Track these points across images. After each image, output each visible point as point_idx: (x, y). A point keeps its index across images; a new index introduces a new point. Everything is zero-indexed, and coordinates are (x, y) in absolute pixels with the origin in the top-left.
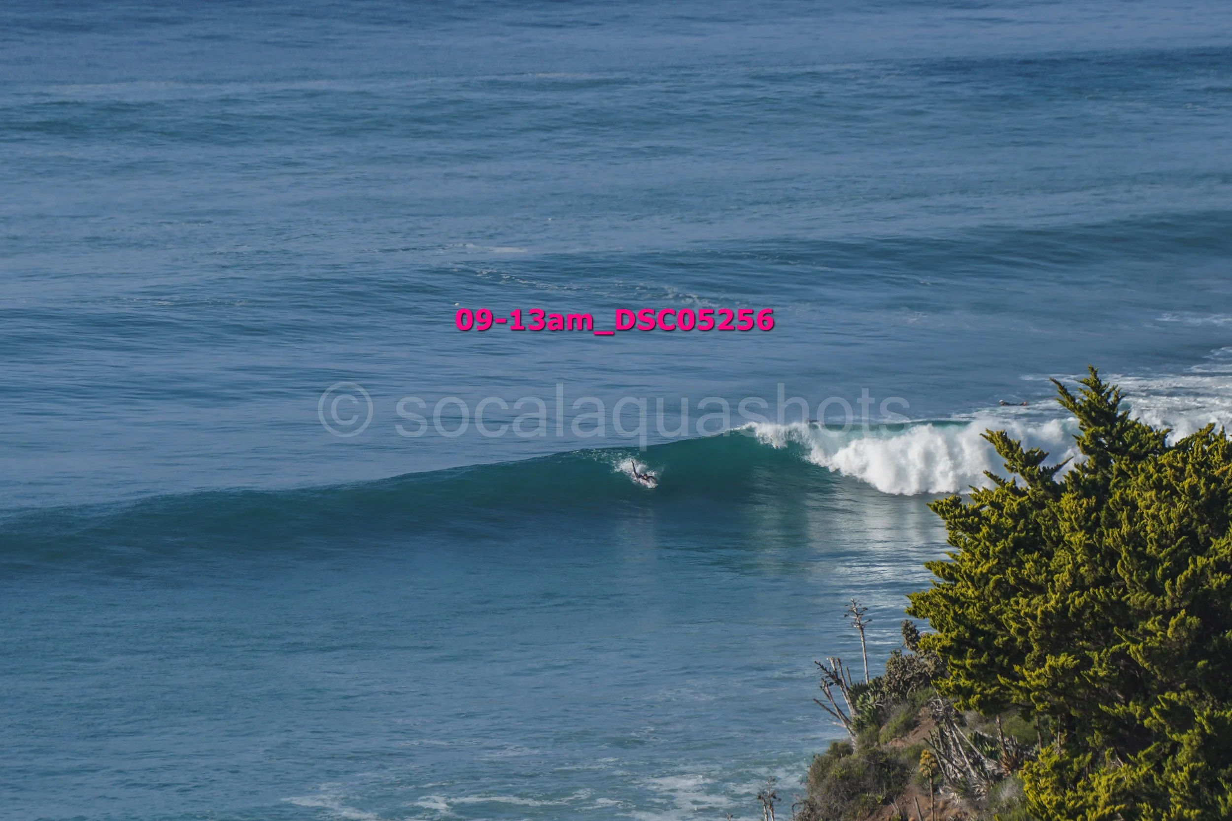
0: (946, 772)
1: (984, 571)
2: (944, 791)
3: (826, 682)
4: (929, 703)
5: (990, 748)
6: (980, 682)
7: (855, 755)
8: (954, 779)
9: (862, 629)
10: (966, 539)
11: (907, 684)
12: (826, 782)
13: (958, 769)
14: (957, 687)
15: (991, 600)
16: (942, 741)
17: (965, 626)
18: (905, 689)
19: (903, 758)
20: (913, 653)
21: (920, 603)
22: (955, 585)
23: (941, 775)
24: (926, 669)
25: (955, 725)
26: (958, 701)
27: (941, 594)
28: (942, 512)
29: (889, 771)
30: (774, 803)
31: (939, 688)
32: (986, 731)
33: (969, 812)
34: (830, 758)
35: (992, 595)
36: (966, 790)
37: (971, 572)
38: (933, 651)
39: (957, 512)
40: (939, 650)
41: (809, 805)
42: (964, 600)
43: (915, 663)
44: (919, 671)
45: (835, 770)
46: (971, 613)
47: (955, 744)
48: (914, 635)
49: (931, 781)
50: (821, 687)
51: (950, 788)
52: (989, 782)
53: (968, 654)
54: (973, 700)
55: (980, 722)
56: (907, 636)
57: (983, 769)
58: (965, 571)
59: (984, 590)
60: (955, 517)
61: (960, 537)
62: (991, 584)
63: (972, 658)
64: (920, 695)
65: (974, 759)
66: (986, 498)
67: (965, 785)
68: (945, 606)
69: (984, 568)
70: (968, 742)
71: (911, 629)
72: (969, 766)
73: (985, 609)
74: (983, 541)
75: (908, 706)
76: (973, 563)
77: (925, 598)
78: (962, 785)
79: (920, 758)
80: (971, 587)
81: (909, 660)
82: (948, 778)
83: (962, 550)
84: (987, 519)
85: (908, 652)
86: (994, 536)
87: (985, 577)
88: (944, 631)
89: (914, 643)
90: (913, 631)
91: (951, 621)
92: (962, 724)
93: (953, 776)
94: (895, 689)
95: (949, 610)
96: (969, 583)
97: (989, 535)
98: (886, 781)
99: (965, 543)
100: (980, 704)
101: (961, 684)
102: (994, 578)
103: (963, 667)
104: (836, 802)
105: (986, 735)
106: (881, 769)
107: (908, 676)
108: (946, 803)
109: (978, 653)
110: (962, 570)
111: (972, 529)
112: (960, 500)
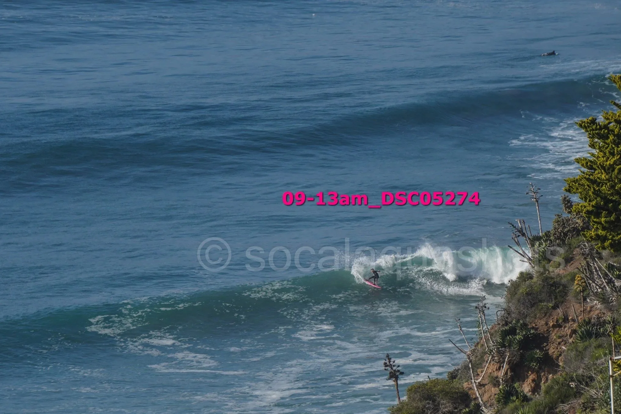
0: (591, 288)
1: (612, 163)
2: (590, 300)
3: (515, 235)
4: (579, 246)
5: (618, 273)
6: (611, 232)
7: (535, 279)
8: (597, 292)
9: (537, 201)
10: (600, 143)
11: (566, 235)
12: (517, 296)
13: (598, 286)
14: (597, 235)
15: (616, 181)
16: (589, 269)
17: (600, 197)
18: (565, 238)
19: (564, 281)
20: (570, 216)
21: (573, 184)
22: (594, 173)
23: (588, 290)
24: (577, 225)
25: (596, 259)
26: (598, 244)
27: (585, 178)
28: (585, 127)
29: (556, 289)
30: (485, 312)
31: (585, 237)
32: (615, 262)
33: (605, 312)
34: (519, 282)
35: (617, 178)
36: (604, 299)
37: (604, 164)
38: (581, 214)
39: (594, 127)
40: (585, 213)
41: (507, 311)
42: (599, 181)
43: (570, 221)
44: (573, 226)
45: (522, 290)
46: (604, 189)
47: (596, 271)
48: (569, 204)
49: (582, 295)
50: (513, 238)
51: (594, 298)
52: (617, 293)
53: (603, 215)
54: (607, 244)
55: (611, 257)
56: (566, 205)
57: (614, 285)
58: (600, 164)
59: (611, 175)
60: (593, 130)
61: (596, 142)
62: (616, 171)
63: (605, 217)
64: (574, 241)
65: (608, 280)
66: (612, 117)
67: (603, 296)
68: (588, 185)
69: (611, 161)
70: (605, 269)
71: (568, 200)
72: (605, 284)
73: (613, 187)
74: (611, 144)
75: (566, 248)
76: (605, 159)
77: (575, 181)
78: (601, 296)
79: (575, 280)
80: (604, 173)
81: (567, 221)
82: (593, 292)
83: (598, 151)
84: (613, 131)
85: (566, 215)
86: (617, 141)
87: (612, 167)
88: (588, 201)
89: (569, 209)
90: (569, 201)
91: (592, 194)
92: (601, 258)
93: (596, 291)
94: (559, 238)
95: (590, 188)
96: (603, 171)
97: (614, 141)
98: (554, 295)
99: (599, 146)
100: (612, 246)
101: (599, 233)
102: (618, 167)
103: (600, 223)
104: (524, 309)
105: (615, 264)
106: (550, 288)
107: (566, 230)
108: (592, 307)
109: (609, 214)
110: (598, 163)
111: (604, 137)
112: (596, 119)
